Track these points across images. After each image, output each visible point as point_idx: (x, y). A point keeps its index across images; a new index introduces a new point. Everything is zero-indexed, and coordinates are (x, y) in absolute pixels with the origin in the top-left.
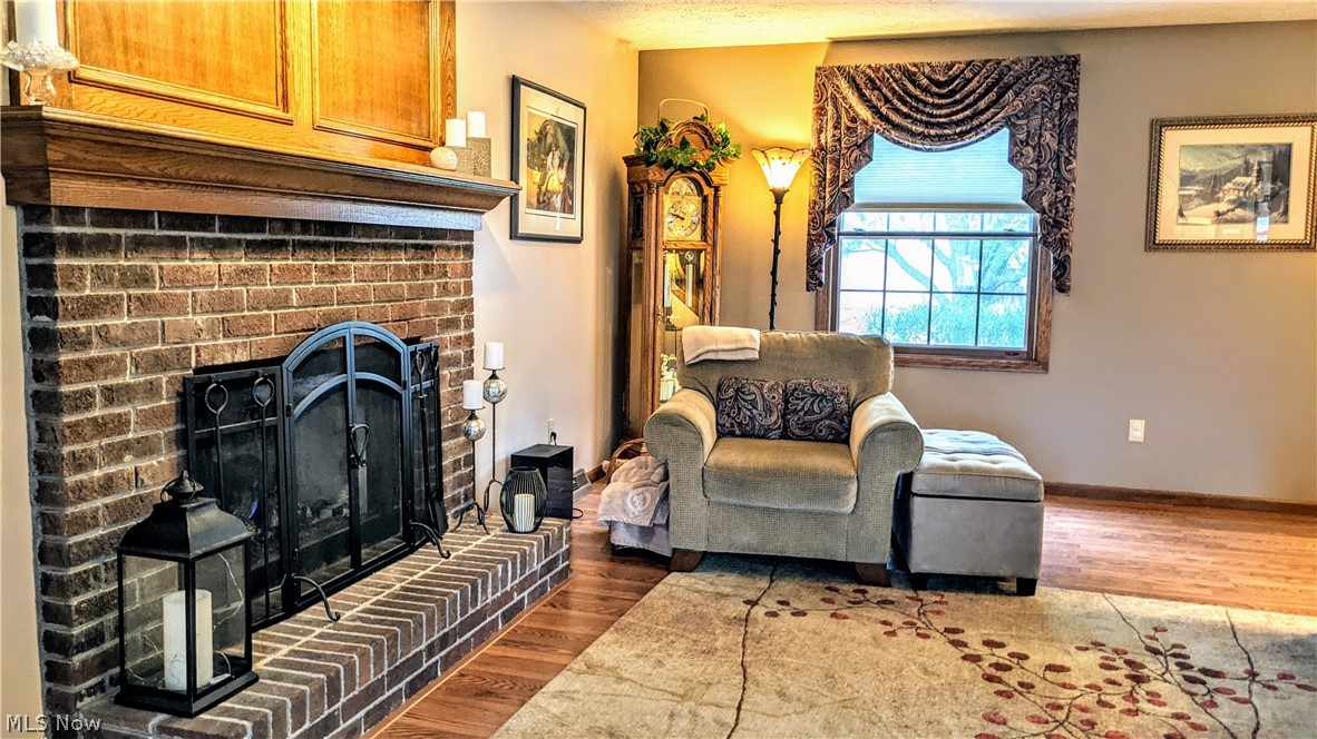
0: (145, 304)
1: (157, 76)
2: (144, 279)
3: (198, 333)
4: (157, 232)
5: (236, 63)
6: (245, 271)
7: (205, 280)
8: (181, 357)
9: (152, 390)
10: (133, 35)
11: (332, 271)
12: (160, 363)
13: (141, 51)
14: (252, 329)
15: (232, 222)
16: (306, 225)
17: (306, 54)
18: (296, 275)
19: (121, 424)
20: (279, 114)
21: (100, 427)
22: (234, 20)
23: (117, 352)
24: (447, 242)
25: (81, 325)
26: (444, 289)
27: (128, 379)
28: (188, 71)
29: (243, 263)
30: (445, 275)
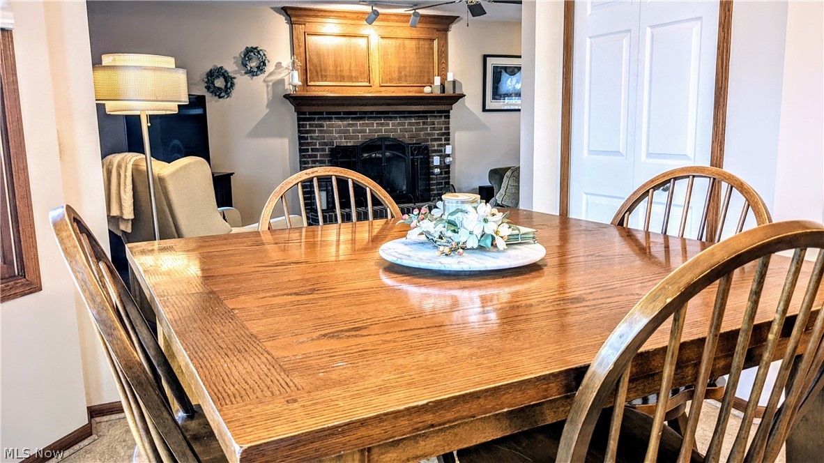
0: (321, 131)
1: (330, 81)
2: (321, 126)
3: (336, 138)
4: (325, 116)
5: (354, 74)
6: (350, 124)
7: (340, 126)
8: (332, 143)
9: (324, 150)
10: (323, 73)
11: (382, 124)
12: (325, 144)
13: (326, 76)
14: (352, 138)
15: (345, 113)
16: (372, 113)
17: (377, 68)
18: (367, 125)
19: (316, 156)
20: (368, 84)
21: (310, 156)
22: (353, 64)
23: (315, 141)
24: (436, 114)
25: (306, 135)
26: (434, 129)
27: (318, 147)
28: (339, 79)
29: (351, 122)
30: (434, 124)
